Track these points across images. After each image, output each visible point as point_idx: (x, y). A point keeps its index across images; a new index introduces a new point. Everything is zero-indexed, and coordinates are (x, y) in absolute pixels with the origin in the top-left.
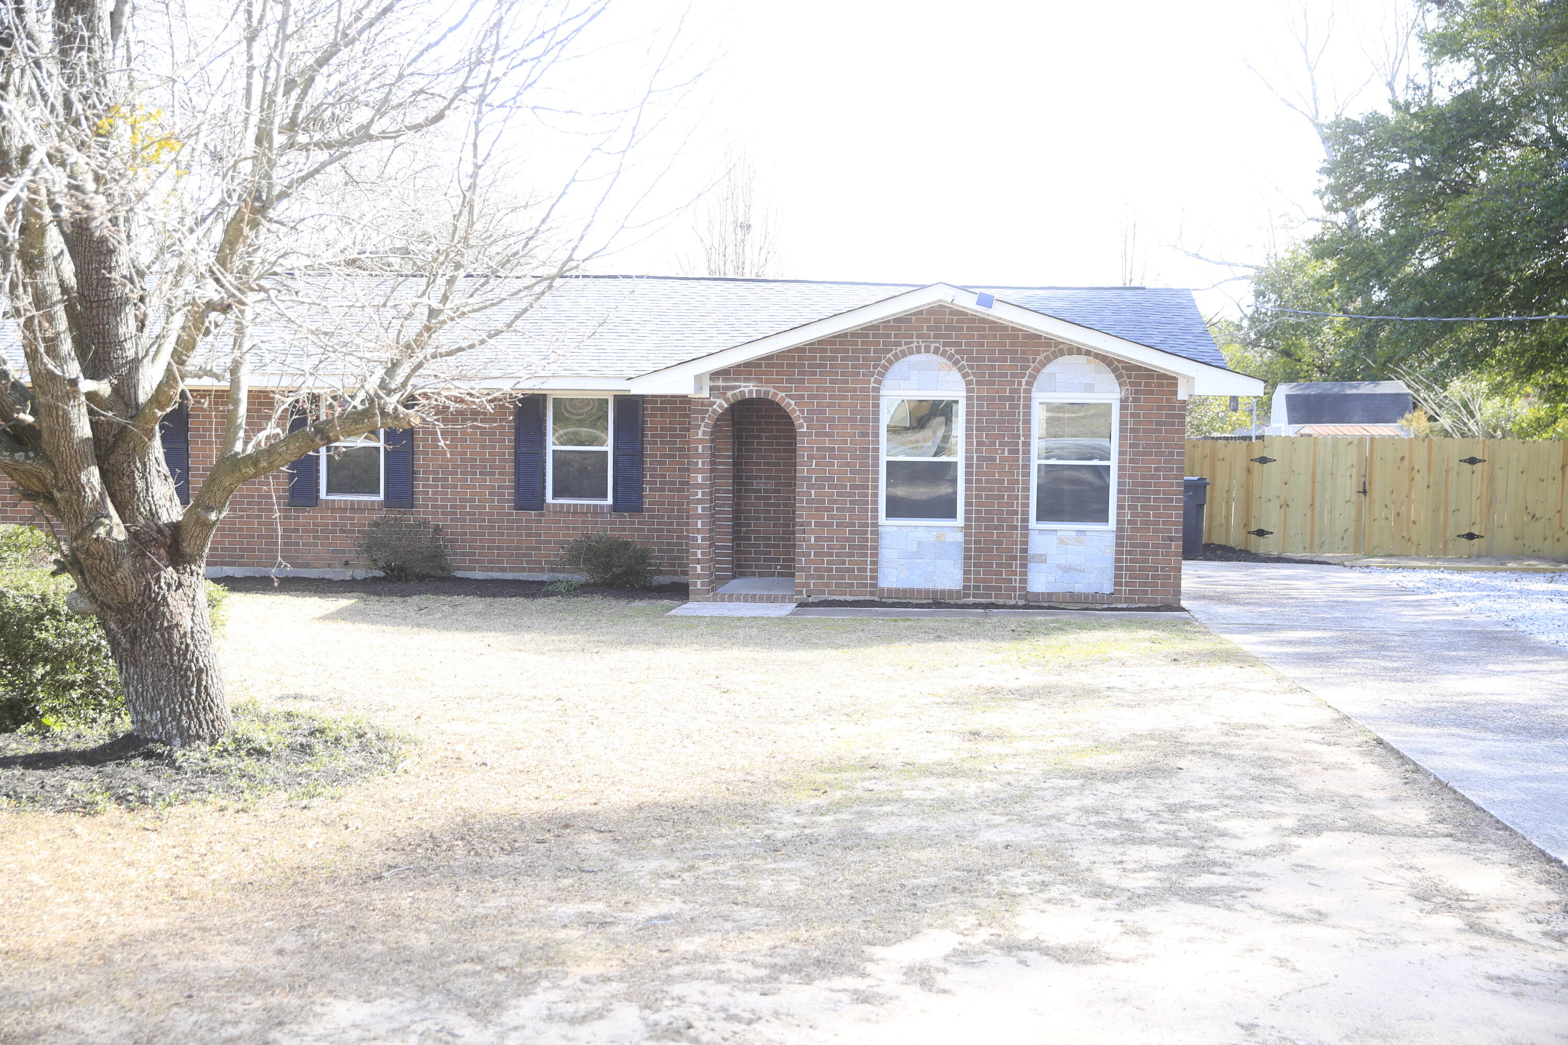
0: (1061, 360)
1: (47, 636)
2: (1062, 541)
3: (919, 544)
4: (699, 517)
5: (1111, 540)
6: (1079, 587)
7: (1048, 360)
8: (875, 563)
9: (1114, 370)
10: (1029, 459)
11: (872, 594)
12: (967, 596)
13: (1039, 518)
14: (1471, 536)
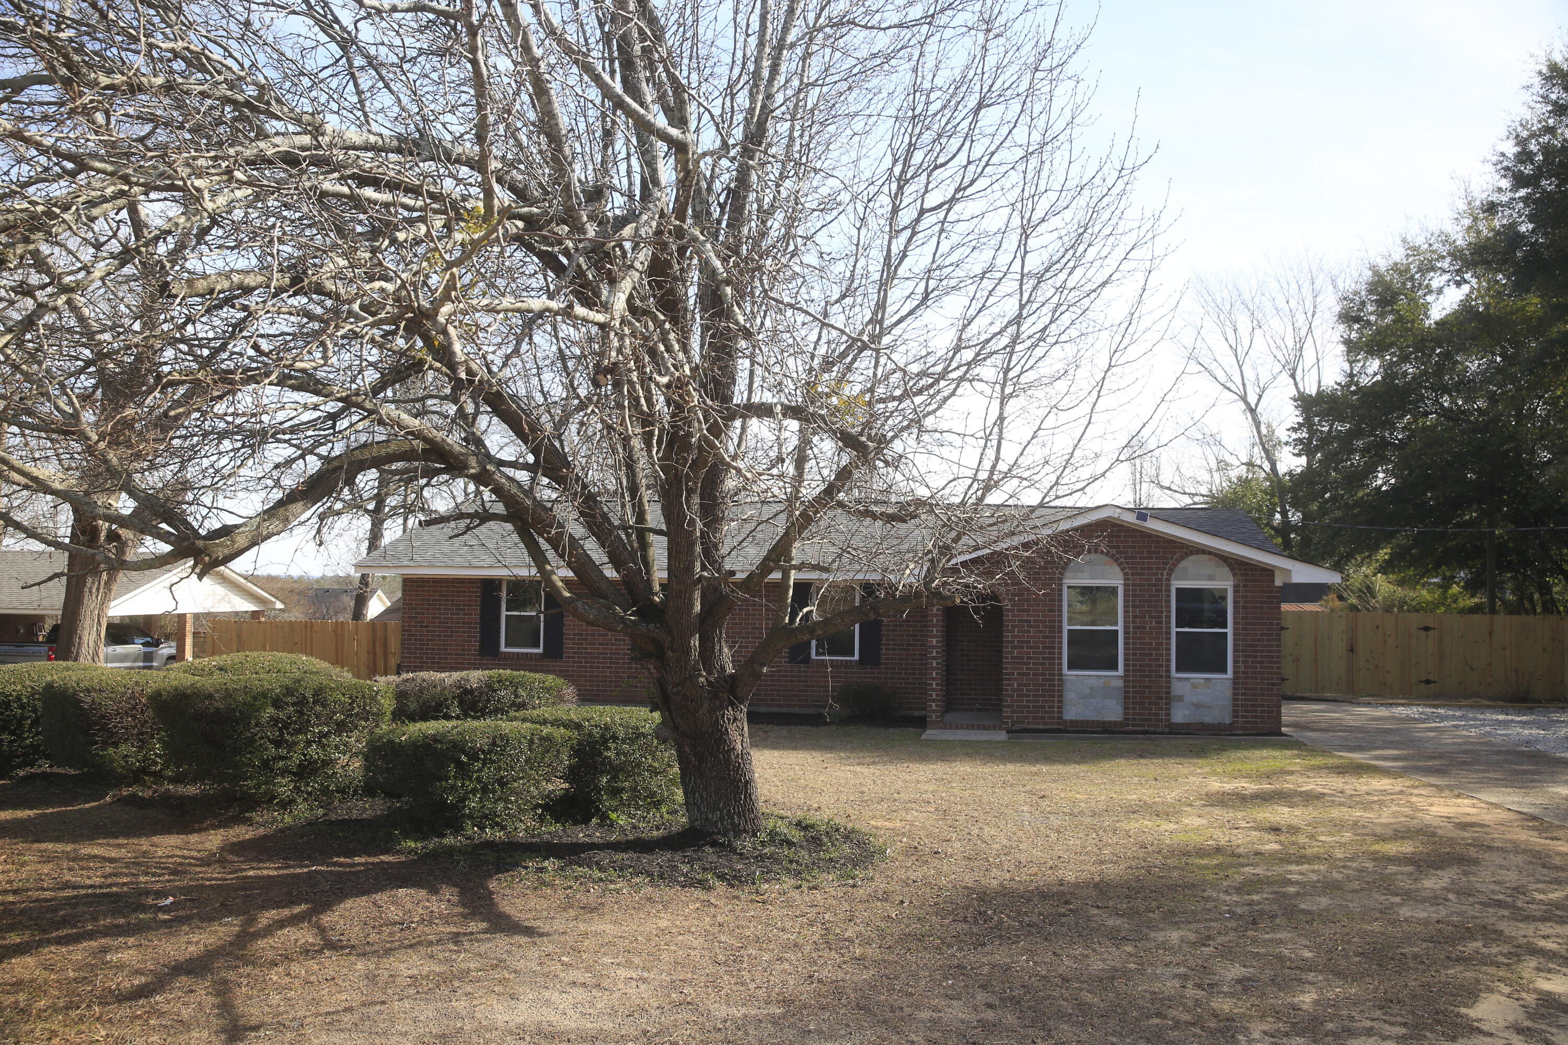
0: (1191, 558)
1: (611, 754)
2: (1194, 686)
3: (1092, 688)
5: (1229, 684)
6: (1207, 719)
7: (1183, 558)
8: (1060, 702)
9: (1229, 565)
10: (1169, 628)
11: (1058, 724)
12: (1128, 725)
13: (1178, 670)
14: (1428, 682)
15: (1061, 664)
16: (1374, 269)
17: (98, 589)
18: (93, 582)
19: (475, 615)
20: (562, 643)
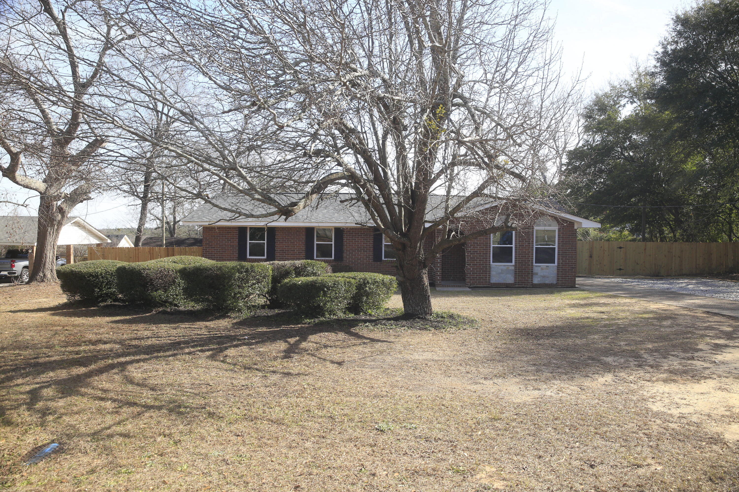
0: (542, 217)
1: (367, 289)
2: (542, 269)
3: (502, 270)
4: (438, 263)
5: (556, 268)
6: (547, 282)
7: (539, 217)
8: (489, 276)
9: (557, 220)
10: (533, 246)
11: (489, 284)
12: (515, 284)
13: (536, 263)
14: (620, 269)
15: (490, 260)
16: (597, 95)
17: (53, 233)
18: (51, 230)
19: (236, 243)
20: (275, 254)
